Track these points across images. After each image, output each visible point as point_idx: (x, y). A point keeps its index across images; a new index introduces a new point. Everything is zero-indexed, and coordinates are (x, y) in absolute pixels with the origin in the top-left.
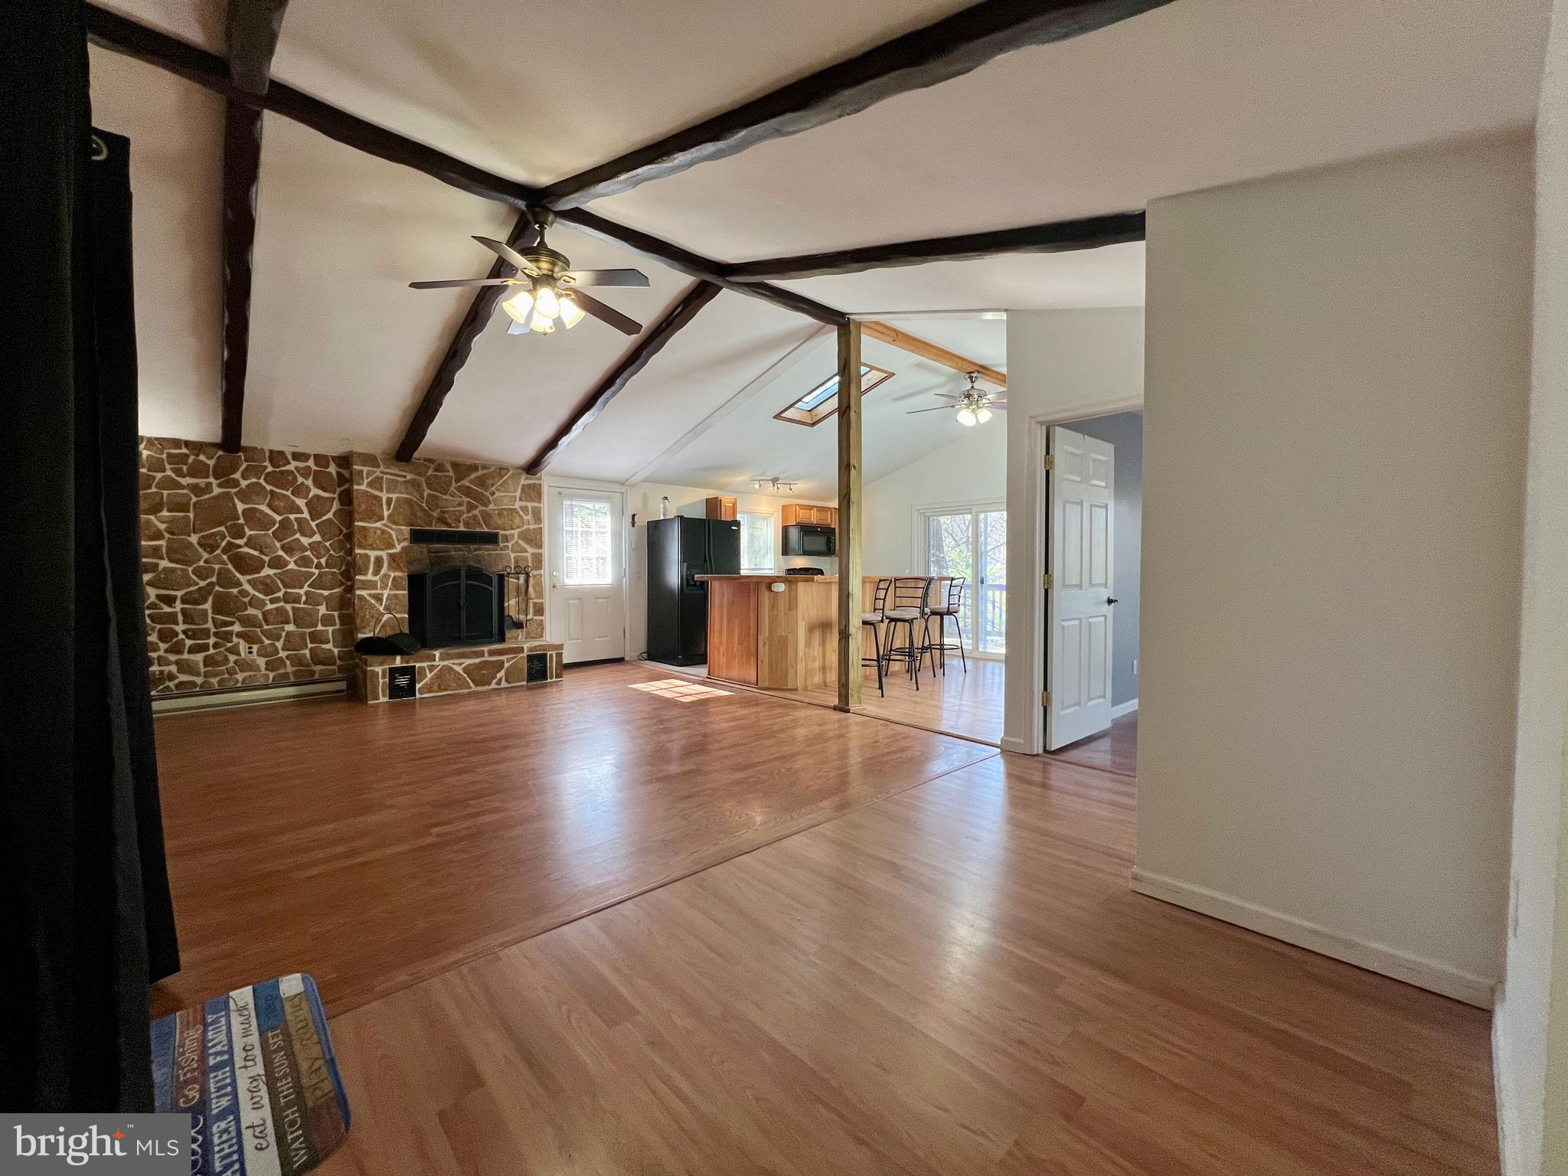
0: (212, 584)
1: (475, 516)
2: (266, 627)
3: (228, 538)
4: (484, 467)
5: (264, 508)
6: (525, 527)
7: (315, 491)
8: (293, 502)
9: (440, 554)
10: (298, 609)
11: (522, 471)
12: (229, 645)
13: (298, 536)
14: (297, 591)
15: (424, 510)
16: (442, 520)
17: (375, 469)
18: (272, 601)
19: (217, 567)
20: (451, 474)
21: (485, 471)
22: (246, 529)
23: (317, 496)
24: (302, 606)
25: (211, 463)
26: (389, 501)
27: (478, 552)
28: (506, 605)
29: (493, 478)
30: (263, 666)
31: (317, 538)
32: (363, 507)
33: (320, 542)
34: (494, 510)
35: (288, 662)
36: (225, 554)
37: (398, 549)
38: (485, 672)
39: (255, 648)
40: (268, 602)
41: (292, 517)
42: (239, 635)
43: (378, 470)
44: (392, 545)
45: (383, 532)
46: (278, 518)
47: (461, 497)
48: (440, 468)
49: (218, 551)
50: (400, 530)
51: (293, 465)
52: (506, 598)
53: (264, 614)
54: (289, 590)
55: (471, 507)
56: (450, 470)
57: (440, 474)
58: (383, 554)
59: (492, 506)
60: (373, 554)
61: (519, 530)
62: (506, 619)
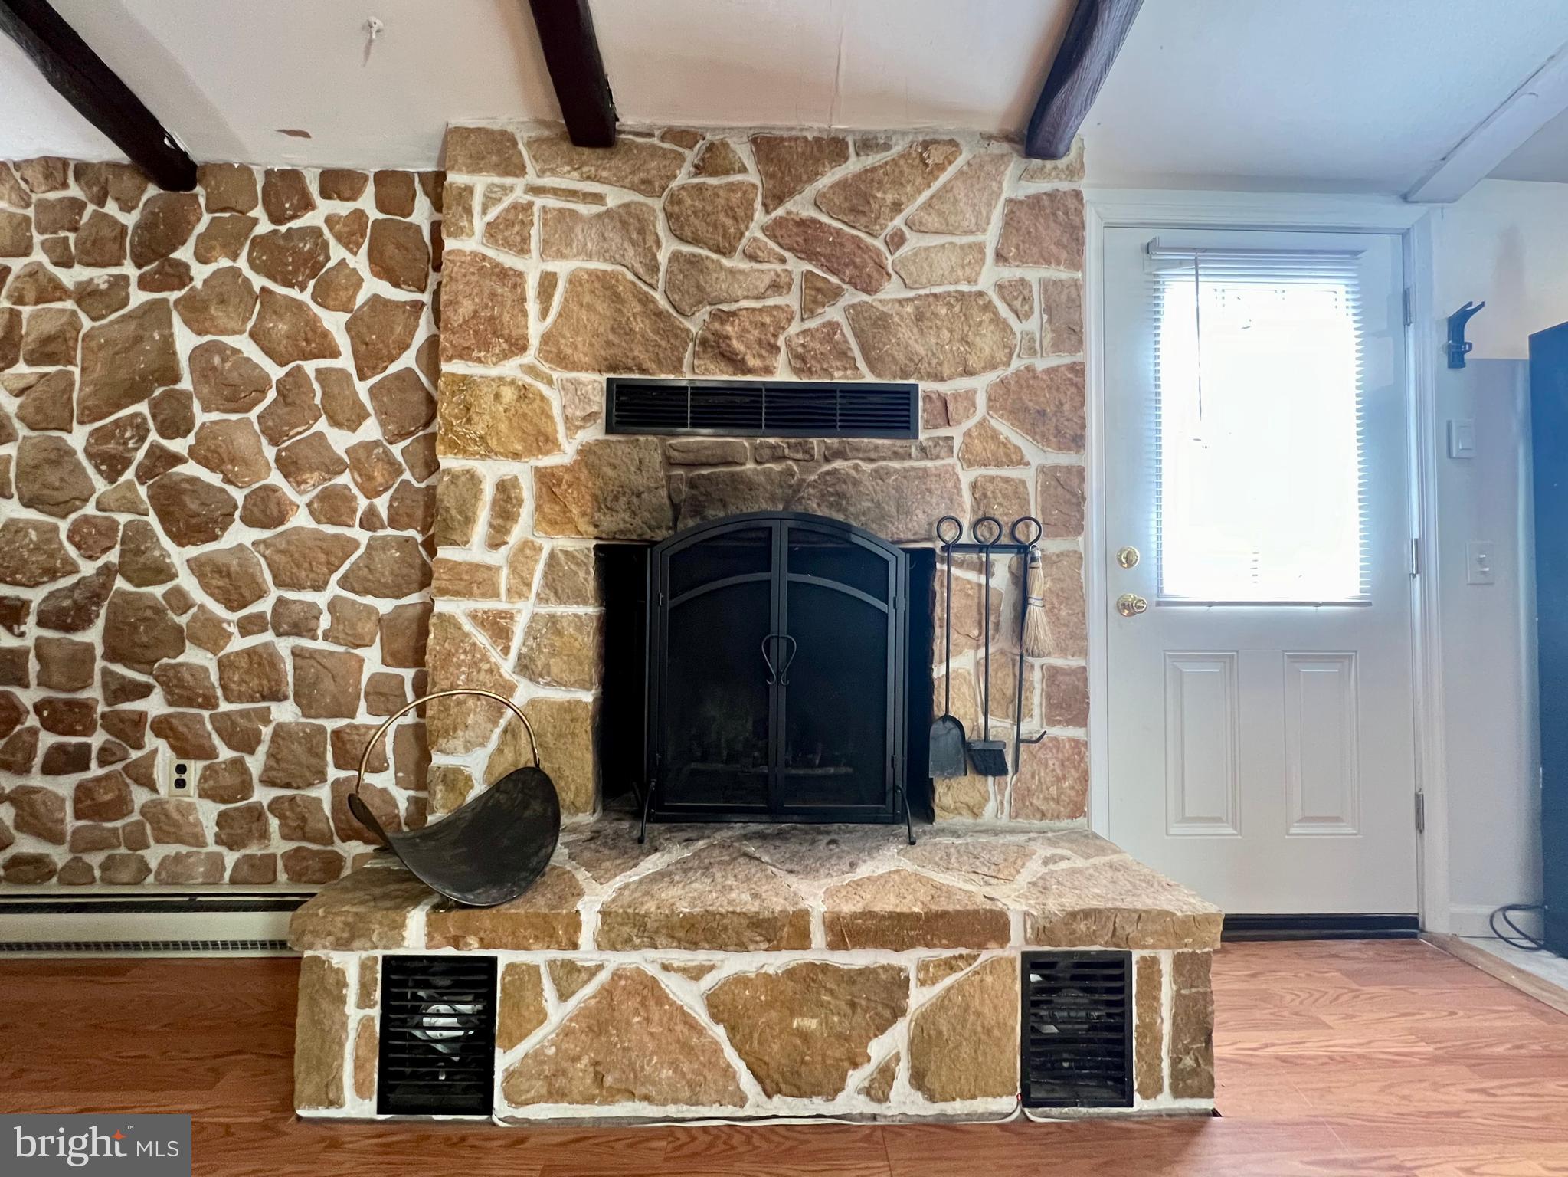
0: (107, 571)
1: (833, 327)
2: (224, 707)
3: (153, 436)
4: (867, 144)
5: (243, 344)
6: (1016, 364)
7: (374, 286)
8: (314, 323)
9: (705, 472)
10: (312, 655)
11: (1005, 147)
12: (135, 755)
13: (322, 425)
14: (308, 596)
15: (659, 314)
16: (716, 347)
17: (508, 181)
18: (247, 627)
19: (123, 518)
20: (753, 177)
21: (871, 160)
22: (196, 406)
23: (375, 300)
24: (320, 644)
25: (130, 220)
26: (548, 283)
27: (838, 464)
28: (938, 671)
29: (898, 183)
30: (210, 830)
31: (371, 430)
32: (466, 308)
33: (376, 444)
34: (901, 302)
35: (274, 823)
36: (142, 483)
37: (565, 454)
38: (811, 1024)
39: (195, 769)
40: (233, 629)
41: (310, 367)
42: (162, 728)
43: (519, 184)
44: (547, 440)
45: (524, 393)
46: (276, 372)
47: (783, 261)
48: (714, 160)
49: (129, 474)
50: (576, 383)
51: (322, 211)
52: (938, 646)
53: (222, 666)
54: (291, 595)
55: (817, 295)
56: (750, 163)
57: (712, 181)
58: (522, 472)
59: (891, 290)
60: (490, 471)
61: (992, 377)
62: (936, 729)
